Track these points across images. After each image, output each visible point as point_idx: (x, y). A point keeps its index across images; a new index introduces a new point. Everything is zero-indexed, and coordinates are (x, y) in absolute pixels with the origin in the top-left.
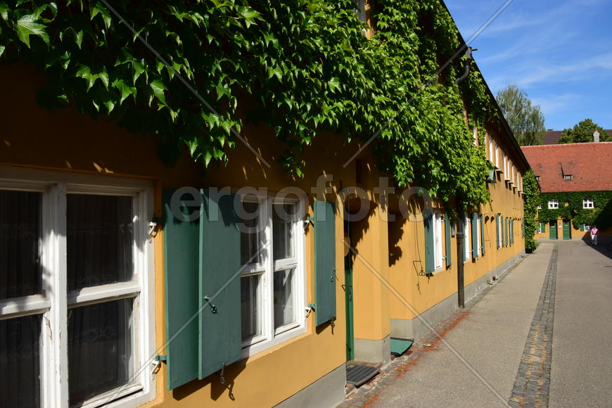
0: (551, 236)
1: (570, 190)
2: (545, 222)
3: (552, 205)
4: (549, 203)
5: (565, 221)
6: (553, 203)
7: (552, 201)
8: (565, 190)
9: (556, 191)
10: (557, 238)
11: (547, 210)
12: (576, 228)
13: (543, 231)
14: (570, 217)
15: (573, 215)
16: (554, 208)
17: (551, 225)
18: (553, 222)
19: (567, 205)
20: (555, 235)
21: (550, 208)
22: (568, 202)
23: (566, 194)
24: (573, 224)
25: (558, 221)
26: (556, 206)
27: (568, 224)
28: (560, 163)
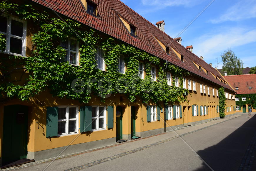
0: (243, 112)
1: (251, 93)
2: (241, 106)
3: (243, 99)
4: (242, 98)
5: (249, 106)
6: (244, 99)
7: (243, 98)
8: (249, 93)
9: (245, 93)
10: (246, 113)
11: (241, 101)
12: (254, 108)
13: (240, 110)
14: (251, 104)
15: (252, 103)
16: (244, 100)
17: (243, 107)
18: (244, 106)
19: (250, 99)
20: (245, 111)
21: (242, 100)
22: (250, 98)
23: (249, 94)
24: (252, 107)
25: (246, 106)
26: (245, 99)
27: (251, 107)
28: (247, 82)
